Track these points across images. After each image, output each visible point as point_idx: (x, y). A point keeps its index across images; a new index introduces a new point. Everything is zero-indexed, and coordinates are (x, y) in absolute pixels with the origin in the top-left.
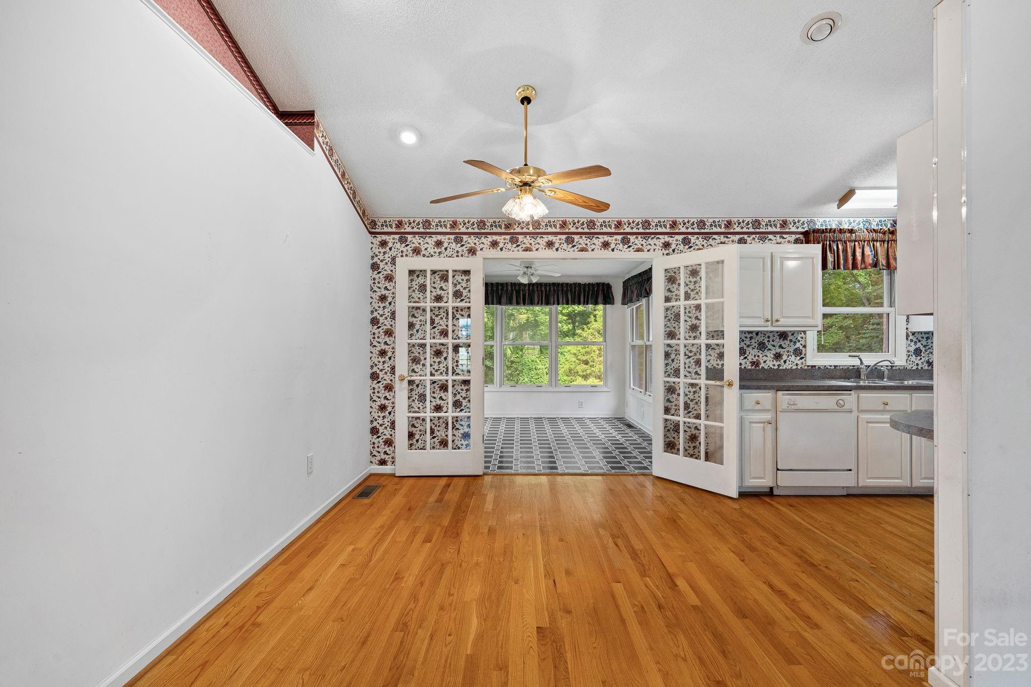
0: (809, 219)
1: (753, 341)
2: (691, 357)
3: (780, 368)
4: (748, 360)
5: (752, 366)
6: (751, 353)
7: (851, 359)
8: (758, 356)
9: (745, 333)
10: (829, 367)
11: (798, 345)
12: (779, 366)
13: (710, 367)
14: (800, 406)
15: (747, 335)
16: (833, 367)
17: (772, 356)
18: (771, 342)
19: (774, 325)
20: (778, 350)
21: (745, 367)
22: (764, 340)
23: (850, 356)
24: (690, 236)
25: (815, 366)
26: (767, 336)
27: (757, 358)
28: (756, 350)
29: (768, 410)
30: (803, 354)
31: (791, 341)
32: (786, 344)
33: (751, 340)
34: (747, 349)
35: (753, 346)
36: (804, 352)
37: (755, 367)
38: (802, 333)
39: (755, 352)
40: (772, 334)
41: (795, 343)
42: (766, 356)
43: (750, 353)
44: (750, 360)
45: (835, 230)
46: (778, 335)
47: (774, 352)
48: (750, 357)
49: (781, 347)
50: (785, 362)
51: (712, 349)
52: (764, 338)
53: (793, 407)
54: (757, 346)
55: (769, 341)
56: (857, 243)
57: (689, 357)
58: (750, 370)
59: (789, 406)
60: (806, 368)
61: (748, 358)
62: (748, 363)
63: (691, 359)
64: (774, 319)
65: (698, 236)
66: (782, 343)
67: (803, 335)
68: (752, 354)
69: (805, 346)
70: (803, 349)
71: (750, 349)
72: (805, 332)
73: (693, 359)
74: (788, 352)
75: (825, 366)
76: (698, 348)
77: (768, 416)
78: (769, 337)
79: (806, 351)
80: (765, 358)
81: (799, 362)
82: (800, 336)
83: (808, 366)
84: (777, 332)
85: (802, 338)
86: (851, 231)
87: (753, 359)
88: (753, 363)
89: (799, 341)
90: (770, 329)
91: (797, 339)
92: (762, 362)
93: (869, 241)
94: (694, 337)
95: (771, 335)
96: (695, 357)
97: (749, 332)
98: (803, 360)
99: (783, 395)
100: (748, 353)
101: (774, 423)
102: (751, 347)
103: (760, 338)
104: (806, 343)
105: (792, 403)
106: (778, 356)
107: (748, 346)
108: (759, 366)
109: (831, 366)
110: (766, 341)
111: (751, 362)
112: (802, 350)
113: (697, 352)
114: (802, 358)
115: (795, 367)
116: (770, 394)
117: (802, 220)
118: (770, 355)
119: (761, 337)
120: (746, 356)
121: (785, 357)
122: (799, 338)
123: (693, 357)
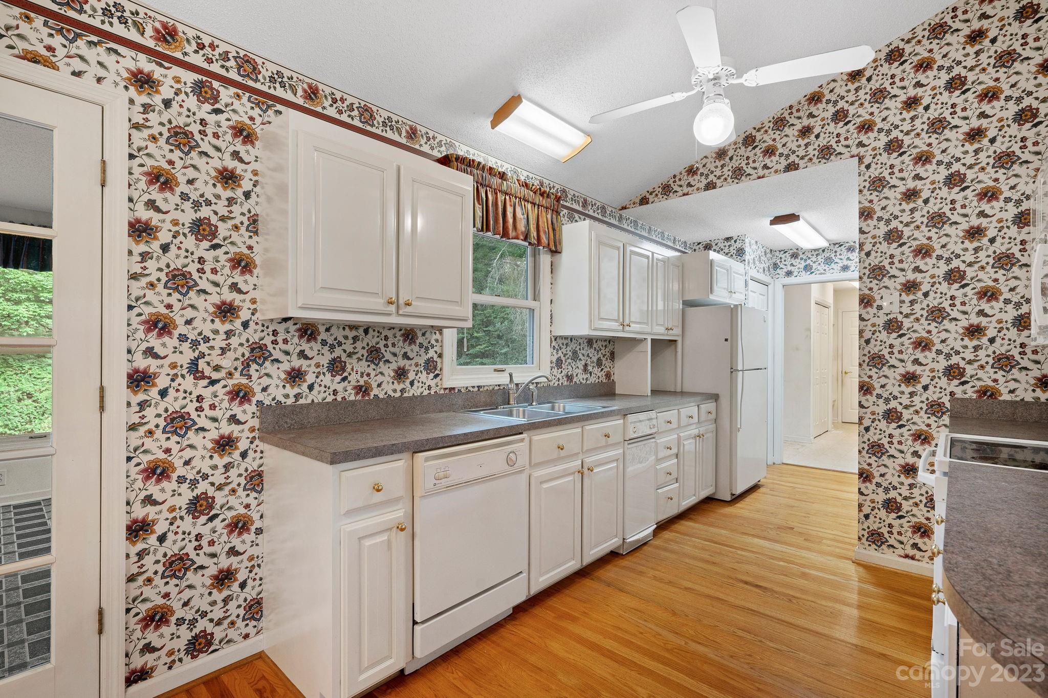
0: (449, 140)
1: (359, 344)
2: (218, 381)
3: (406, 395)
4: (349, 382)
5: (357, 394)
6: (355, 370)
7: (497, 374)
8: (368, 375)
9: (344, 329)
10: (472, 389)
11: (431, 353)
12: (403, 391)
13: (267, 402)
14: (455, 478)
15: (347, 332)
16: (476, 389)
17: (392, 374)
18: (391, 349)
19: (401, 312)
20: (402, 363)
21: (344, 398)
22: (377, 343)
23: (495, 370)
24: (216, 84)
25: (454, 389)
26: (383, 336)
27: (365, 378)
28: (364, 363)
29: (397, 500)
30: (439, 369)
31: (421, 346)
32: (413, 350)
33: (354, 343)
34: (348, 360)
35: (359, 355)
36: (439, 365)
37: (363, 396)
38: (437, 332)
39: (362, 366)
40: (393, 331)
41: (427, 349)
42: (382, 373)
43: (352, 369)
44: (354, 383)
45: (484, 167)
46: (403, 335)
47: (394, 366)
48: (353, 378)
49: (406, 356)
50: (412, 383)
51: (272, 361)
52: (378, 339)
53: (445, 482)
54: (366, 354)
55: (386, 346)
56: (507, 198)
57: (213, 382)
58: (353, 403)
59: (437, 482)
60: (442, 392)
61: (350, 378)
62: (349, 388)
63: (218, 387)
64: (401, 301)
65: (240, 92)
66: (407, 349)
67: (438, 336)
68: (357, 369)
69: (440, 356)
70: (439, 360)
71: (354, 360)
72: (440, 330)
73: (225, 386)
74: (417, 365)
75: (467, 388)
76: (236, 359)
77: (398, 514)
78: (386, 338)
79: (442, 363)
80: (380, 378)
81: (433, 383)
82: (434, 337)
83: (445, 389)
84: (400, 330)
85: (437, 341)
86: (502, 176)
87: (358, 381)
88: (359, 389)
89: (433, 346)
90: (394, 320)
91: (429, 342)
92: (374, 385)
93: (520, 198)
94: (226, 333)
95: (390, 334)
96: (231, 382)
97: (353, 327)
98: (438, 378)
99: (427, 459)
100: (349, 370)
101: (409, 529)
102: (355, 357)
103: (372, 339)
104: (442, 350)
105: (441, 474)
106: (401, 374)
107: (350, 355)
108: (369, 395)
109: (473, 387)
110: (381, 345)
111: (355, 388)
112: (436, 362)
113: (236, 369)
114: (436, 376)
115: (426, 393)
116: (400, 463)
117: (440, 138)
118: (388, 371)
119: (373, 337)
120: (345, 374)
121: (411, 376)
122: (433, 342)
123: (222, 383)
